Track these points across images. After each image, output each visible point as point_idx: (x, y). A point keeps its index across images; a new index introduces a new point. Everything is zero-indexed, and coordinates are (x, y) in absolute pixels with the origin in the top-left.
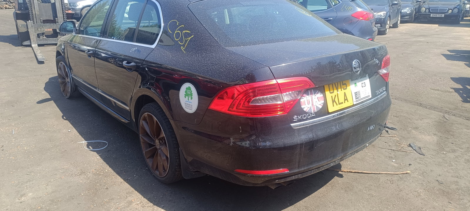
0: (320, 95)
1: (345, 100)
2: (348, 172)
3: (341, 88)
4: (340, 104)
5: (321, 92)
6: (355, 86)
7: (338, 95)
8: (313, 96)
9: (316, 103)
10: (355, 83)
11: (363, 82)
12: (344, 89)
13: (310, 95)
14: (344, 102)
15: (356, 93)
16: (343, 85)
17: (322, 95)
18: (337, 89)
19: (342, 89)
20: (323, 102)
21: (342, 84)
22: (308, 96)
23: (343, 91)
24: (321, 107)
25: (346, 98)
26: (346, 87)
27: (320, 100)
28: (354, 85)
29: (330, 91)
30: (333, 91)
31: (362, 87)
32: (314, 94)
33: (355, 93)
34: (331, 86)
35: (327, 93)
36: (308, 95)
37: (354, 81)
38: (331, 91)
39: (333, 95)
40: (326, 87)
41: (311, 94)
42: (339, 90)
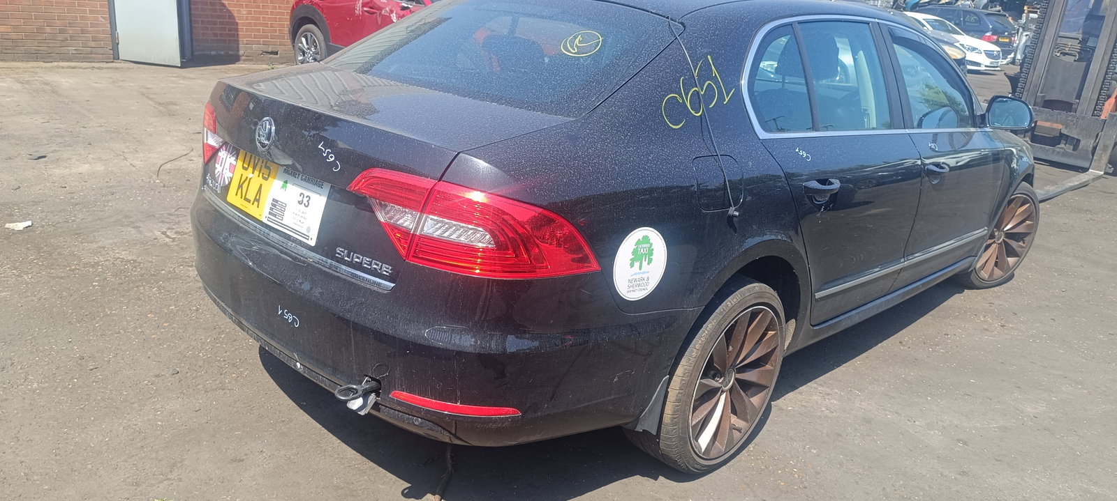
1: (255, 199)
3: (260, 172)
4: (246, 199)
6: (282, 187)
7: (250, 179)
10: (286, 182)
11: (306, 193)
12: (264, 178)
14: (251, 202)
15: (277, 201)
16: (266, 168)
17: (235, 163)
18: (254, 169)
19: (261, 175)
20: (232, 175)
21: (264, 165)
23: (261, 180)
26: (269, 176)
29: (244, 161)
30: (247, 166)
31: (299, 202)
33: (274, 200)
34: (249, 156)
35: (239, 163)
38: (244, 165)
39: (245, 174)
40: (242, 152)
42: (256, 173)
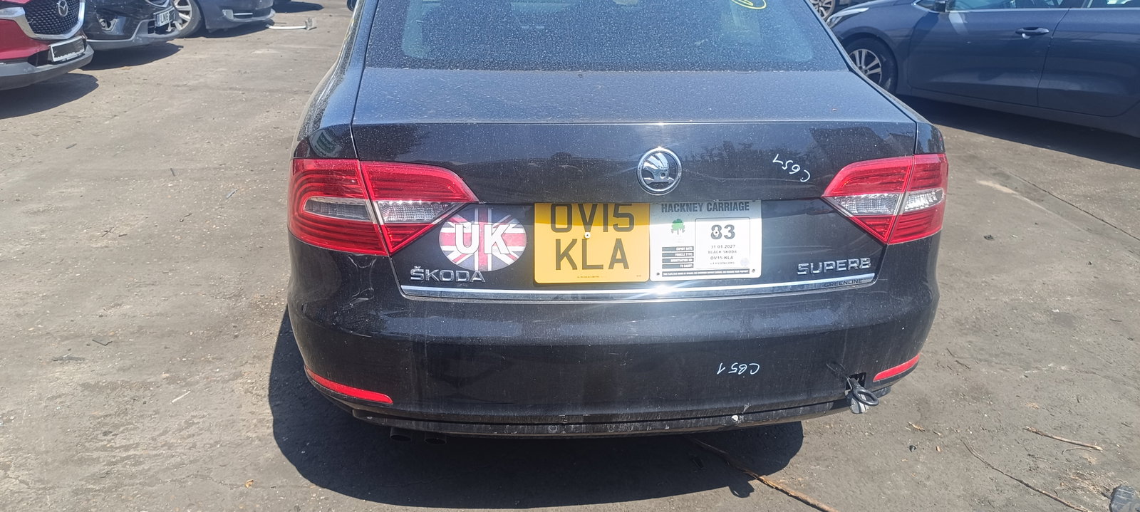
0: (514, 229)
1: (614, 261)
2: (777, 488)
3: (606, 223)
4: (585, 267)
5: (518, 219)
7: (584, 241)
8: (488, 227)
9: (495, 247)
11: (723, 223)
12: (619, 229)
13: (476, 223)
14: (606, 266)
15: (672, 249)
16: (617, 215)
17: (521, 231)
18: (588, 223)
19: (610, 228)
20: (522, 249)
21: (610, 213)
22: (469, 224)
23: (612, 234)
24: (509, 261)
25: (619, 256)
26: (632, 223)
27: (509, 242)
28: (669, 226)
29: (553, 222)
30: (566, 226)
31: (713, 236)
32: (493, 222)
33: (666, 249)
34: (561, 213)
35: (542, 229)
36: (471, 219)
37: (675, 215)
38: (557, 226)
39: (565, 239)
40: (541, 213)
41: (483, 219)
42: (593, 227)
